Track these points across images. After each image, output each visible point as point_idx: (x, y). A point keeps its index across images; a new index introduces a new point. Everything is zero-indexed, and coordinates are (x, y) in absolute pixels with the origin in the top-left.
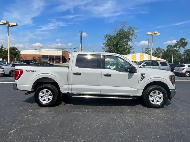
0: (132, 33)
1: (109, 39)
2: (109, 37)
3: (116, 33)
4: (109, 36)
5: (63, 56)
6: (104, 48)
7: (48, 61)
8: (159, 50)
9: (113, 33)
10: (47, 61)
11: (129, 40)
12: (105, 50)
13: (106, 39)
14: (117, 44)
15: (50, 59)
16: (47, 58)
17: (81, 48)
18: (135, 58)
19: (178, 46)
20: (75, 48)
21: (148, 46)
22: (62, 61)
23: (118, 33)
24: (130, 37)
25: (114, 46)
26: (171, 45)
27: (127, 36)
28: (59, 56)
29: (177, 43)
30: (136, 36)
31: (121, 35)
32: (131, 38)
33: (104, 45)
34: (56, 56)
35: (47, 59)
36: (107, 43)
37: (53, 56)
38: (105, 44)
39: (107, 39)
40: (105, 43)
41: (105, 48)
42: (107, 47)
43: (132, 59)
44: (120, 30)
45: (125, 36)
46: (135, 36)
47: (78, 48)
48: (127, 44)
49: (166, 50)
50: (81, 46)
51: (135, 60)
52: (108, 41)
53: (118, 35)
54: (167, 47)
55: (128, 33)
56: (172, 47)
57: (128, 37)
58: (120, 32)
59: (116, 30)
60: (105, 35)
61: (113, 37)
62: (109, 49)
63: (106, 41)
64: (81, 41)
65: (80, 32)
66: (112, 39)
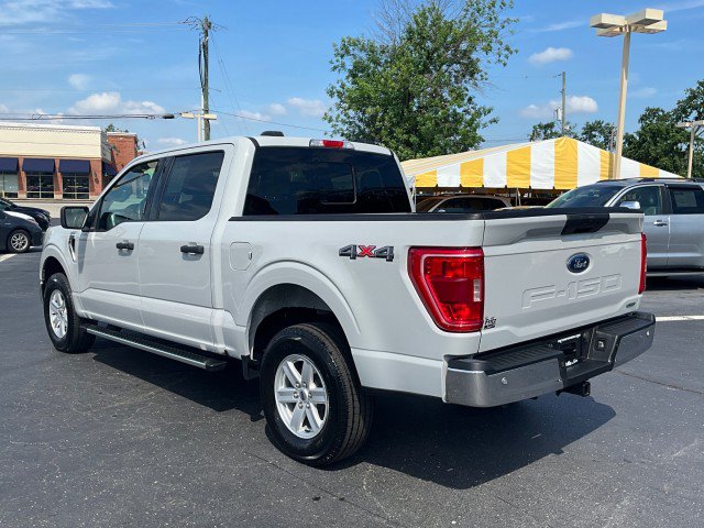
1: (360, 66)
2: (363, 55)
3: (400, 31)
4: (363, 49)
5: (104, 164)
6: (334, 113)
7: (21, 188)
8: (600, 132)
9: (383, 30)
10: (13, 189)
11: (471, 70)
12: (340, 125)
13: (343, 65)
14: (407, 97)
15: (32, 182)
16: (16, 172)
17: (206, 116)
18: (528, 168)
19: (695, 114)
20: (172, 117)
21: (560, 112)
22: (99, 187)
23: (410, 31)
24: (477, 55)
26: (658, 110)
27: (464, 46)
28: (85, 163)
29: (690, 99)
30: (507, 49)
31: (429, 44)
32: (481, 64)
33: (336, 100)
34: (65, 162)
35: (15, 177)
36: (349, 85)
37: (51, 161)
38: (340, 95)
39: (349, 63)
40: (338, 88)
41: (342, 116)
42: (351, 107)
43: (510, 172)
44: (423, 15)
45: (447, 49)
46: (503, 53)
47: (190, 115)
49: (638, 133)
50: (206, 106)
51: (529, 178)
52: (354, 76)
53: (410, 39)
55: (466, 34)
57: (466, 53)
59: (401, 10)
60: (339, 45)
61: (383, 52)
62: (361, 120)
63: (344, 75)
64: (206, 75)
65: (200, 26)
66: (377, 63)
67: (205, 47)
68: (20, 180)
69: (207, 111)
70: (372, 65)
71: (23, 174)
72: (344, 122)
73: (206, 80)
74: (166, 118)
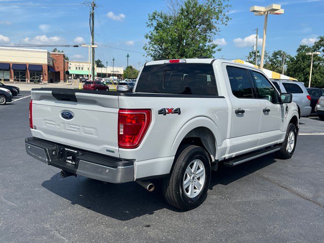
0: (217, 10)
1: (159, 26)
2: (161, 20)
3: (178, 10)
4: (161, 17)
5: (49, 67)
6: (148, 46)
7: (11, 77)
8: (280, 56)
9: (170, 9)
10: (8, 77)
11: (210, 27)
12: (151, 52)
13: (152, 24)
14: (181, 39)
15: (16, 74)
16: (9, 70)
17: (93, 46)
20: (77, 46)
21: (255, 47)
22: (46, 77)
23: (182, 10)
24: (213, 21)
25: (172, 43)
26: (305, 46)
27: (206, 17)
28: (40, 66)
29: (320, 41)
30: (227, 18)
31: (191, 16)
32: (215, 25)
33: (149, 40)
34: (31, 66)
35: (9, 72)
36: (154, 33)
37: (24, 65)
38: (151, 38)
39: (155, 23)
40: (150, 35)
41: (151, 48)
42: (155, 44)
44: (189, 2)
45: (199, 18)
46: (225, 20)
47: (85, 46)
48: (205, 40)
49: (296, 57)
50: (93, 41)
52: (157, 29)
53: (182, 14)
54: (298, 50)
55: (207, 12)
56: (308, 50)
57: (207, 20)
58: (188, 8)
60: (151, 14)
61: (170, 19)
62: (160, 49)
63: (152, 29)
64: (93, 28)
65: (90, 5)
66: (167, 24)
67: (92, 15)
68: (11, 73)
69: (93, 44)
70: (165, 25)
71: (12, 71)
72: (152, 50)
73: (93, 30)
74: (75, 46)
